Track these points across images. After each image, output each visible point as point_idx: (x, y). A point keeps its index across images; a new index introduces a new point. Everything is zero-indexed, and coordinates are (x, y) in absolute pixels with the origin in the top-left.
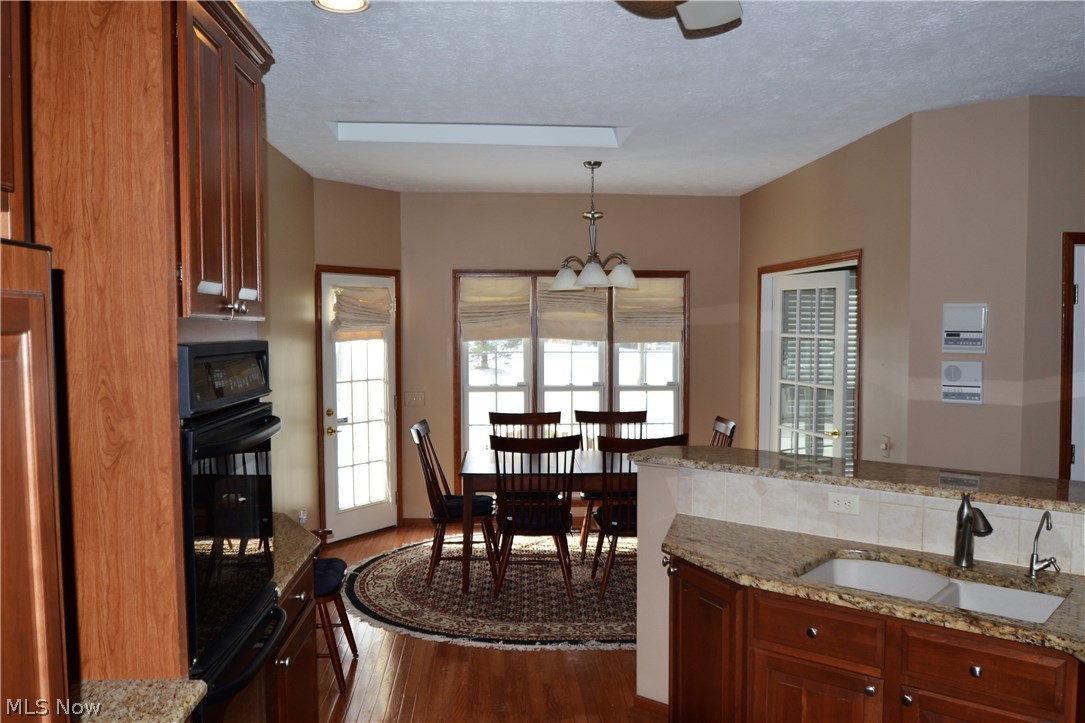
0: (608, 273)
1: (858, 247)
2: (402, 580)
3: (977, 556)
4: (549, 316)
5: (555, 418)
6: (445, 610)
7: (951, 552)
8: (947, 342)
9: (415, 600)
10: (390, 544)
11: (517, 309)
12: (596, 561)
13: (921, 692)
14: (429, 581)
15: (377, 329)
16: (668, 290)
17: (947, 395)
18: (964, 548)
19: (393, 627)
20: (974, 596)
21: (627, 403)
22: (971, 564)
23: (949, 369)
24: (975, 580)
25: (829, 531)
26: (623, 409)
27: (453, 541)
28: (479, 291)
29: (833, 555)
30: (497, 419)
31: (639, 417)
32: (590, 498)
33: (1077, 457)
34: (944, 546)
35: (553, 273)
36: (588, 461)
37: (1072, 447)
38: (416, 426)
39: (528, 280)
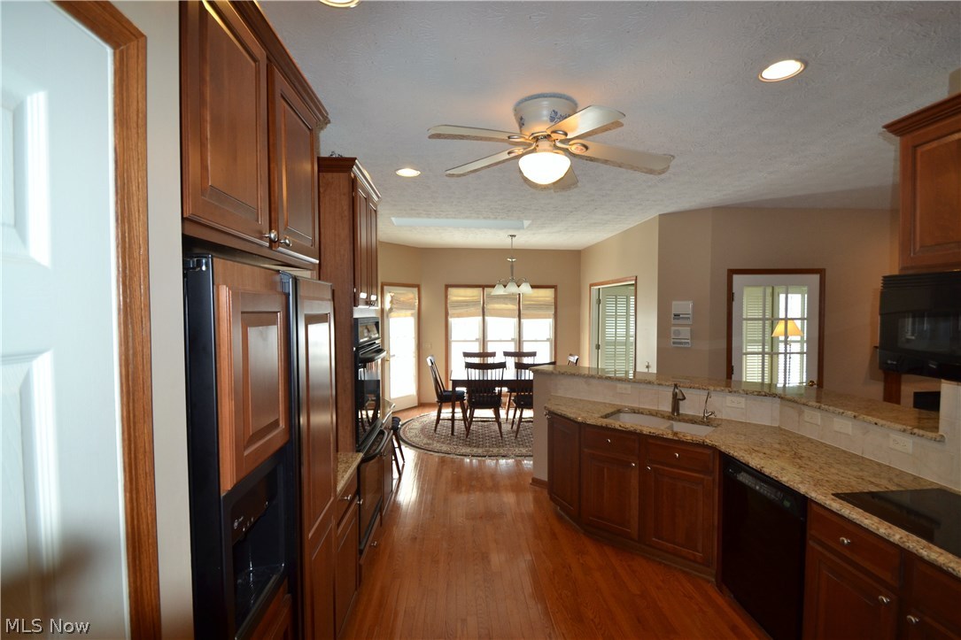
0: (519, 286)
1: (635, 275)
2: (423, 429)
3: (681, 412)
4: (490, 306)
5: (493, 355)
6: (443, 443)
7: (670, 410)
8: (674, 319)
9: (429, 439)
10: (415, 414)
11: (475, 303)
12: (513, 421)
13: (655, 466)
14: (435, 430)
15: (409, 312)
16: (547, 295)
17: (674, 343)
18: (676, 407)
19: (419, 450)
20: (680, 428)
21: (526, 348)
22: (678, 414)
23: (675, 331)
24: (680, 421)
25: (618, 402)
26: (525, 351)
27: (446, 413)
28: (457, 295)
29: (619, 411)
30: (466, 355)
31: (533, 354)
32: (511, 391)
33: (735, 371)
34: (667, 407)
35: (493, 286)
36: (510, 374)
37: (732, 367)
38: (430, 358)
39: (481, 289)
